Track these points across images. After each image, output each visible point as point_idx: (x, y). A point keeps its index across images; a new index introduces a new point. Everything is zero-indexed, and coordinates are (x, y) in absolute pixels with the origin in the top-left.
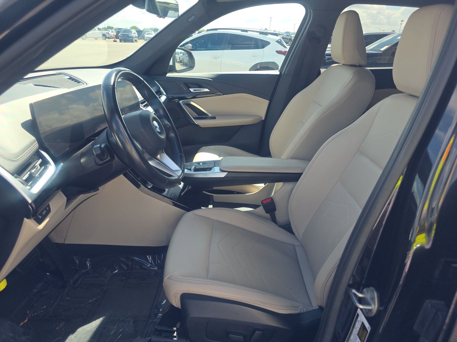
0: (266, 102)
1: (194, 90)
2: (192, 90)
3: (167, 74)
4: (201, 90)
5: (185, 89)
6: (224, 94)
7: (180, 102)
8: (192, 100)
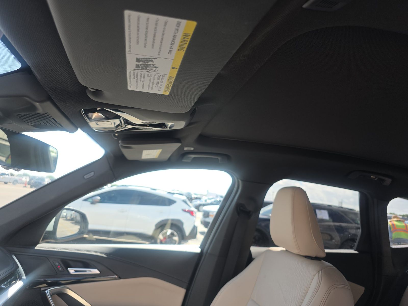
0: (181, 292)
1: (75, 271)
2: (72, 271)
3: (38, 245)
4: (86, 271)
5: (60, 269)
6: (120, 278)
7: (46, 291)
8: (69, 286)
